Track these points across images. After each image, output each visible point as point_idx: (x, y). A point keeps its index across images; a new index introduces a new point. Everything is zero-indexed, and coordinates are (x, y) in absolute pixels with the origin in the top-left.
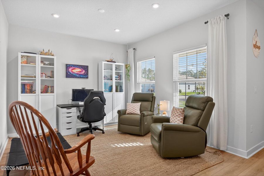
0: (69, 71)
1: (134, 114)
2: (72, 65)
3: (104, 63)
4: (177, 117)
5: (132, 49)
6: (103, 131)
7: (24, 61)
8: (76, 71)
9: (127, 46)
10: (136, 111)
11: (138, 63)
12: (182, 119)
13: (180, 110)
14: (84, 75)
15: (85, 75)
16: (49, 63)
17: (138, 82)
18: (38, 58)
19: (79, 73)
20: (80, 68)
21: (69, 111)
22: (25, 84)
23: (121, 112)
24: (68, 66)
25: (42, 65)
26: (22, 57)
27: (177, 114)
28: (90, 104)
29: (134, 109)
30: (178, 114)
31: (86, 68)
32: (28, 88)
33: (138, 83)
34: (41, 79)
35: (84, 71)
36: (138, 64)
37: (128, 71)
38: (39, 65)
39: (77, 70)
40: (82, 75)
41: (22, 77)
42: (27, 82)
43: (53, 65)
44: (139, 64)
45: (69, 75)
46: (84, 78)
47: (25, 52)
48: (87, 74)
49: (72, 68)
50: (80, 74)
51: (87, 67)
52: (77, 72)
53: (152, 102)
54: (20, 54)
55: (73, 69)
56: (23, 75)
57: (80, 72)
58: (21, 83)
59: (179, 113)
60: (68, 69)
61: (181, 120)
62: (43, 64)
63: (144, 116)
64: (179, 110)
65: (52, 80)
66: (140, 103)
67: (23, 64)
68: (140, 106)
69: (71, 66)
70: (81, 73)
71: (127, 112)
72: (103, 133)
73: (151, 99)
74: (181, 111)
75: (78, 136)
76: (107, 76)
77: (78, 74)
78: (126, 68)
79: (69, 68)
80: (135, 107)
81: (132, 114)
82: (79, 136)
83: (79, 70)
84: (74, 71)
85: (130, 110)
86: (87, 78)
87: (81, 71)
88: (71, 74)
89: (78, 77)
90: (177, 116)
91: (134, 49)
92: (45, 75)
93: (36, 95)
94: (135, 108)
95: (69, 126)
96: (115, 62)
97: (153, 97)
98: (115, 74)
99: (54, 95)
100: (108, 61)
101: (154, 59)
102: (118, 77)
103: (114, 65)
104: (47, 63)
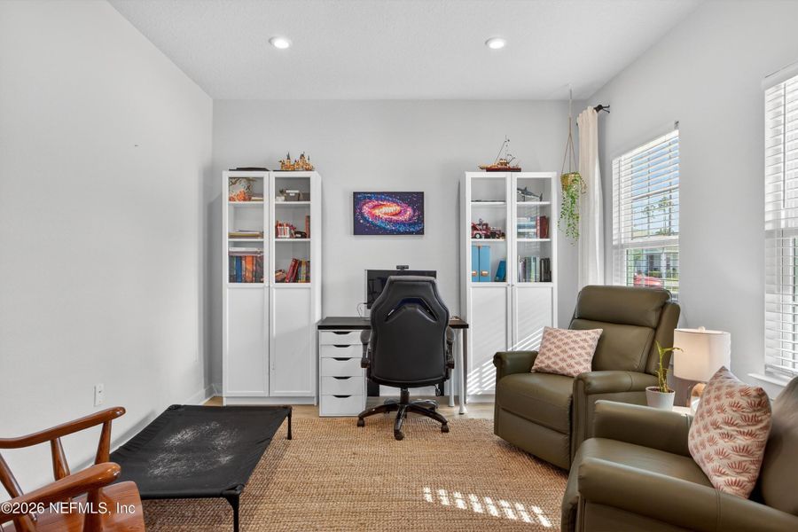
0: (362, 214)
1: (563, 375)
2: (371, 193)
3: (473, 179)
4: (714, 433)
5: (590, 109)
6: (444, 423)
7: (238, 192)
8: (385, 214)
9: (568, 101)
10: (572, 362)
11: (615, 162)
12: (745, 451)
13: (737, 398)
14: (410, 225)
15: (415, 224)
16: (297, 192)
17: (614, 243)
18: (269, 180)
19: (394, 218)
20: (394, 202)
21: (342, 339)
22: (241, 257)
23: (508, 362)
24: (359, 199)
25: (281, 200)
26: (233, 181)
27: (719, 417)
28: (388, 322)
29: (562, 355)
30: (723, 415)
31: (415, 200)
32: (249, 267)
33: (616, 247)
34: (276, 242)
35: (409, 212)
36: (615, 166)
37: (572, 197)
38: (271, 201)
39: (387, 210)
40: (403, 223)
41: (231, 236)
42: (243, 249)
43: (307, 197)
44: (622, 166)
45: (363, 227)
46: (411, 233)
47: (239, 169)
48: (421, 220)
49: (371, 204)
50: (397, 223)
51: (420, 196)
52: (386, 216)
53: (656, 329)
54: (226, 175)
55: (375, 207)
56: (233, 232)
57: (396, 215)
58: (229, 252)
59: (730, 413)
60: (361, 209)
61: (736, 458)
62: (283, 198)
63: (588, 393)
64: (730, 395)
65: (305, 242)
66: (600, 331)
67: (237, 202)
68: (595, 344)
69: (370, 198)
70: (401, 218)
71: (538, 364)
72: (445, 430)
73: (653, 319)
74: (743, 402)
75: (359, 425)
76: (487, 225)
77: (390, 221)
78: (565, 187)
79: (364, 204)
80: (572, 345)
81: (554, 374)
82: (363, 425)
83: (393, 208)
84: (377, 212)
85: (549, 358)
86: (421, 232)
87: (400, 212)
88: (368, 222)
89: (391, 233)
90: (716, 425)
91: (599, 108)
92: (292, 227)
93: (263, 288)
94: (570, 352)
95: (341, 388)
96: (518, 170)
97: (663, 306)
98: (515, 214)
99: (310, 288)
100: (489, 170)
101: (676, 133)
102: (533, 223)
103: (511, 179)
104: (292, 192)
